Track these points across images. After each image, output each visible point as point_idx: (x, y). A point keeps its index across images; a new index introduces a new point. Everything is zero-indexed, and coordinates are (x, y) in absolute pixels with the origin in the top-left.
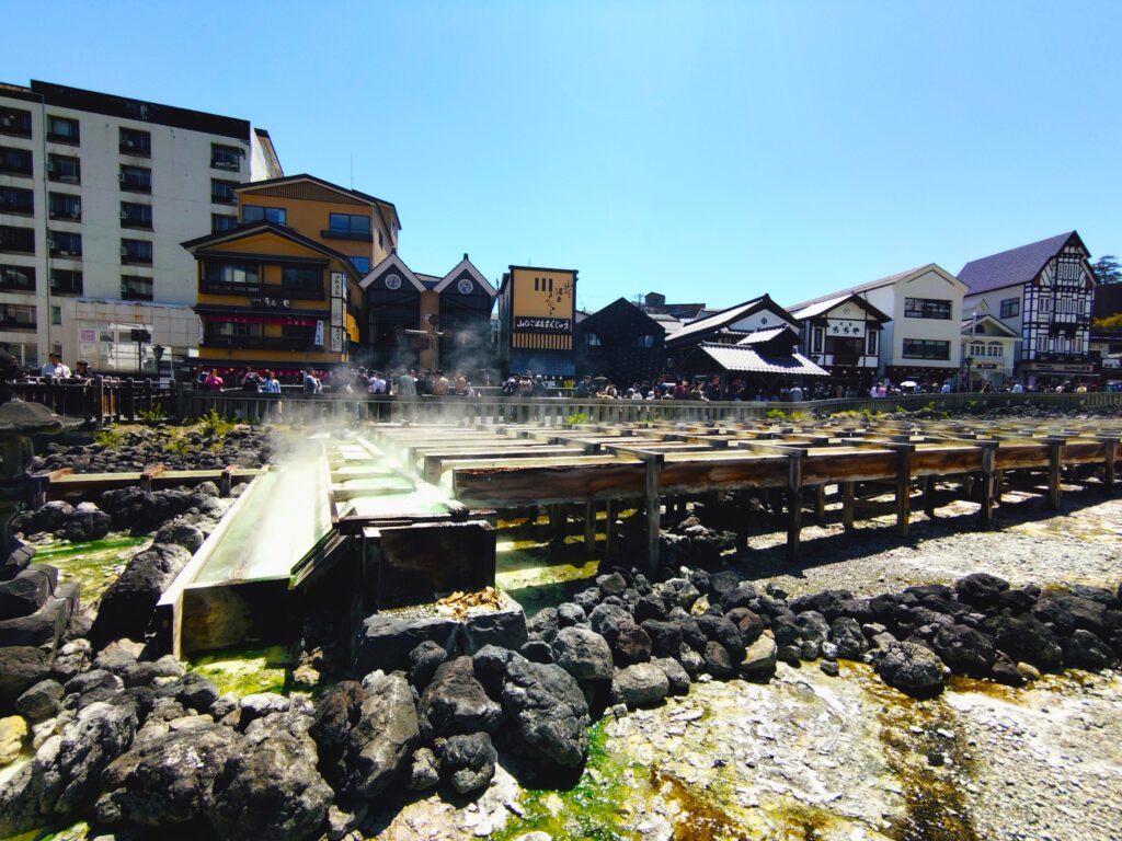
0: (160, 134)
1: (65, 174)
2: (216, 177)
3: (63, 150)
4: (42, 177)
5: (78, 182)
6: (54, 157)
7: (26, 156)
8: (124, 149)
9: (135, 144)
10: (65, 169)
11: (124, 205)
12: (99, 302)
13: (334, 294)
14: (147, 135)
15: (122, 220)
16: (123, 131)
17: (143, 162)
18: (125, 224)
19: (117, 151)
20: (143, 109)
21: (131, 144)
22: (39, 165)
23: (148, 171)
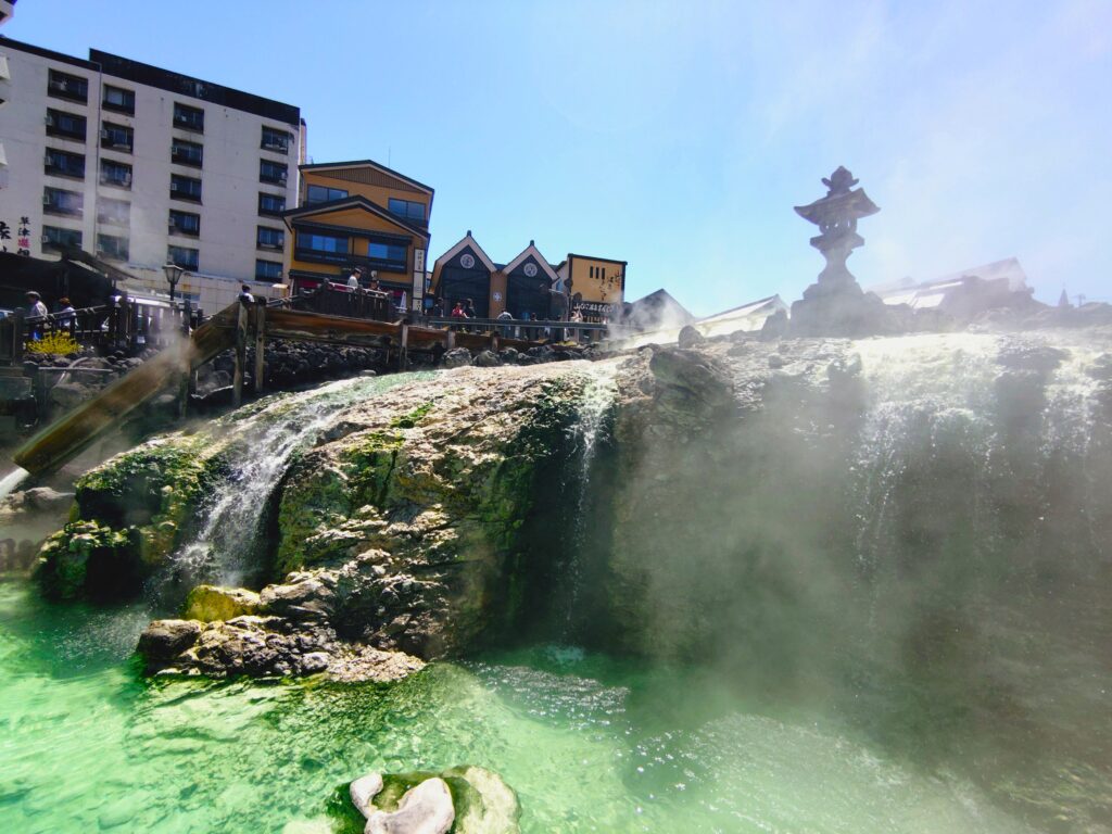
0: (213, 112)
1: (118, 142)
2: (265, 158)
3: (118, 119)
4: (94, 144)
5: (131, 151)
6: (106, 125)
7: (80, 122)
8: (177, 123)
9: (189, 119)
10: (117, 137)
11: (175, 177)
12: (148, 269)
13: (416, 269)
14: (201, 113)
15: (172, 191)
16: (177, 106)
17: (195, 137)
18: (174, 195)
19: (171, 124)
20: (198, 87)
21: (184, 119)
22: (93, 131)
23: (200, 147)
